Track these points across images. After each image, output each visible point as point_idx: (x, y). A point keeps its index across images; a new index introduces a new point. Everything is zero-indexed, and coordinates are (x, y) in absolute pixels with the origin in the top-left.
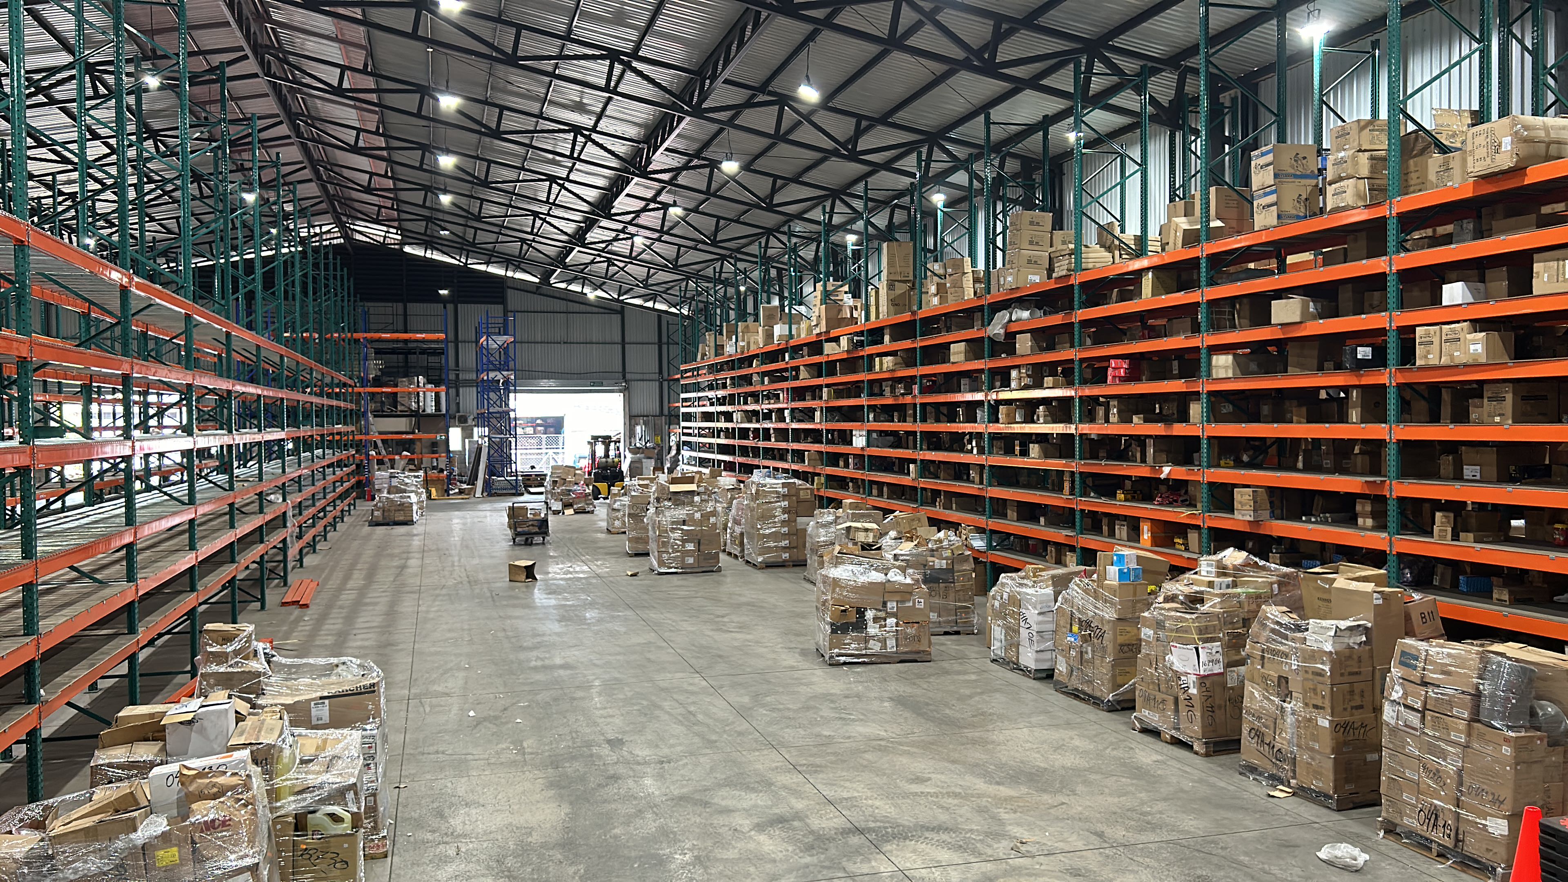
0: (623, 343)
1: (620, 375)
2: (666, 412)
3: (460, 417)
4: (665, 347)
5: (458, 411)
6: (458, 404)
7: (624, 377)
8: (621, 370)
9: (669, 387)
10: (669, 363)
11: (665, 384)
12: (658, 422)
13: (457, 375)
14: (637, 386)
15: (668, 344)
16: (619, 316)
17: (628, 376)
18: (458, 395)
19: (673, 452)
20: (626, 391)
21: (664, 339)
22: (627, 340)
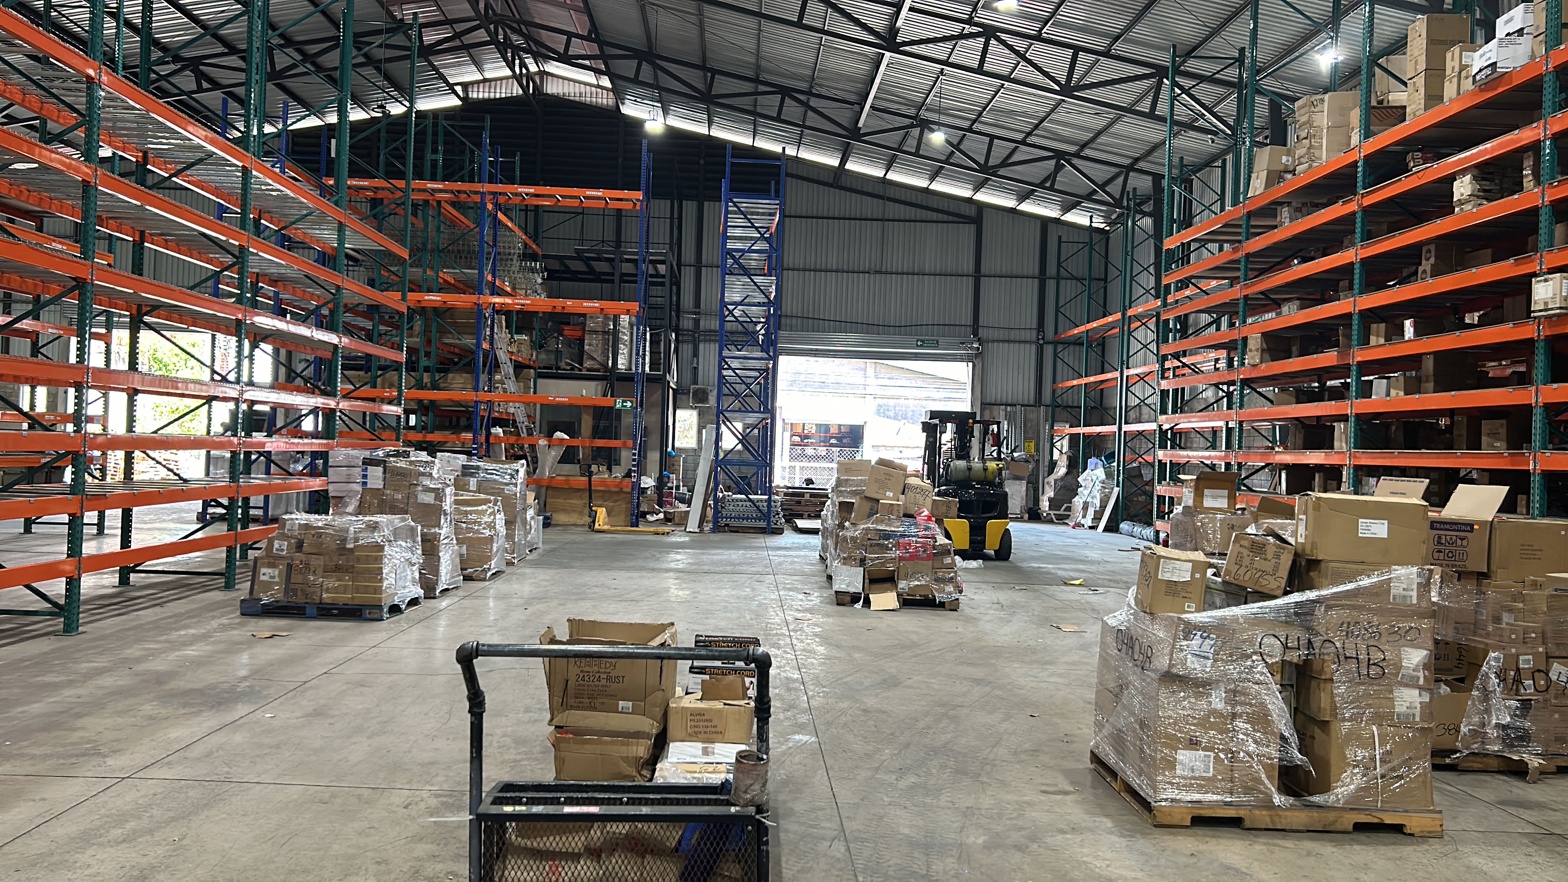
0: (977, 275)
1: (970, 330)
2: (1047, 397)
3: (695, 393)
4: (1051, 285)
5: (695, 382)
6: (696, 369)
7: (975, 334)
8: (970, 322)
9: (1056, 355)
10: (1057, 311)
11: (1049, 350)
12: (1032, 416)
13: (697, 322)
14: (997, 351)
15: (1058, 278)
16: (973, 227)
17: (982, 333)
18: (696, 354)
19: (1061, 470)
20: (977, 359)
21: (1051, 269)
22: (984, 269)
